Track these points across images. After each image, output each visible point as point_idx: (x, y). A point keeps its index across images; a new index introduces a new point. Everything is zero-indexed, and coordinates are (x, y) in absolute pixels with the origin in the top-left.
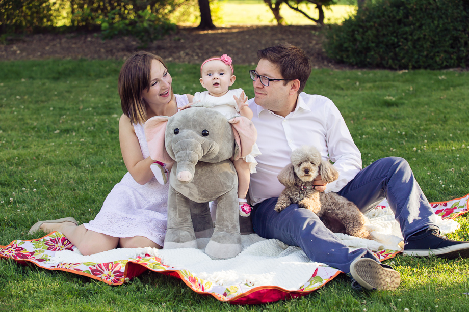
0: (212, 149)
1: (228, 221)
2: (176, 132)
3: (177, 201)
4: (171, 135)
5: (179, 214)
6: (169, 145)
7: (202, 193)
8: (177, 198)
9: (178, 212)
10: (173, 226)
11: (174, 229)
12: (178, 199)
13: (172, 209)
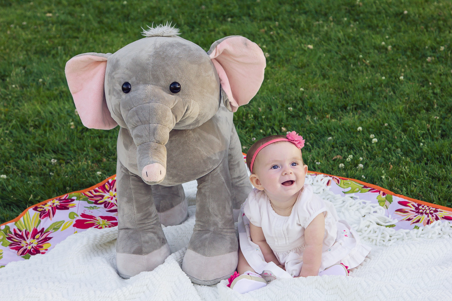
0: (189, 112)
1: (216, 216)
2: (126, 88)
3: (132, 187)
4: (118, 93)
5: (137, 208)
6: (116, 110)
7: (173, 177)
8: (131, 184)
9: (134, 204)
10: (129, 225)
11: (131, 232)
12: (133, 185)
13: (125, 199)
